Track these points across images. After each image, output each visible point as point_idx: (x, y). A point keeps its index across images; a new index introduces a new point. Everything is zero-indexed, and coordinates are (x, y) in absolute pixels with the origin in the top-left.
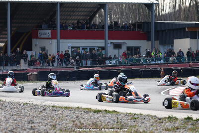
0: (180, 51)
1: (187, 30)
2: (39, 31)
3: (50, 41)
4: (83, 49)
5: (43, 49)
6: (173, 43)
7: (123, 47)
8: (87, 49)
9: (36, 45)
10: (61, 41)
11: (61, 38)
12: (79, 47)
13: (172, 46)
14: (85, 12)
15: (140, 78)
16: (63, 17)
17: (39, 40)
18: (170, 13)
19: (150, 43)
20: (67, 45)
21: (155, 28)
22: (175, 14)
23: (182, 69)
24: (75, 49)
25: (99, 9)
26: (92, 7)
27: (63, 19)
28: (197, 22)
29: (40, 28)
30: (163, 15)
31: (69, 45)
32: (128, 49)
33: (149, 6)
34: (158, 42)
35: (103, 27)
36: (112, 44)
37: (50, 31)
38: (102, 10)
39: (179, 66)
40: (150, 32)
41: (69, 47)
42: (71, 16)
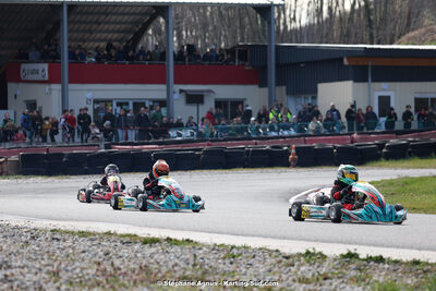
0: (333, 109)
1: (346, 62)
2: (24, 66)
3: (47, 87)
4: (120, 104)
5: (32, 105)
6: (316, 91)
7: (206, 99)
9: (16, 96)
10: (71, 86)
11: (71, 81)
12: (111, 101)
13: (315, 98)
14: (124, 23)
15: (245, 167)
16: (75, 35)
17: (21, 85)
18: (310, 27)
19: (266, 90)
20: (84, 96)
21: (277, 59)
22: (320, 29)
23: (335, 147)
24: (103, 105)
25: (153, 18)
26: (140, 14)
27: (76, 40)
28: (368, 46)
29: (25, 58)
30: (294, 31)
31: (89, 95)
33: (264, 10)
34: (284, 88)
35: (163, 56)
36: (183, 94)
37: (46, 66)
38: (162, 20)
39: (329, 141)
40: (265, 68)
41: (88, 100)
42: (91, 33)
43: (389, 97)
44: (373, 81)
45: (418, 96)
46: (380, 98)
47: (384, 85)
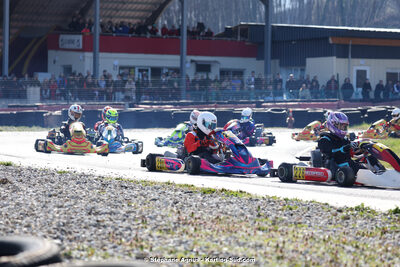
1: (331, 41)
2: (62, 37)
3: (80, 55)
4: (141, 71)
5: (68, 70)
6: (304, 64)
7: (213, 69)
8: (147, 70)
9: (54, 62)
10: (101, 55)
11: (101, 50)
12: (134, 68)
13: (303, 70)
14: (145, 4)
17: (59, 52)
19: (261, 63)
20: (112, 62)
21: (272, 36)
24: (127, 71)
28: (350, 28)
29: (60, 30)
31: (116, 62)
32: (223, 73)
34: (277, 61)
35: (178, 32)
36: (194, 64)
37: (80, 37)
40: (262, 44)
41: (115, 67)
42: (118, 11)
43: (365, 72)
44: (353, 57)
45: (390, 71)
46: (358, 71)
47: (362, 61)
